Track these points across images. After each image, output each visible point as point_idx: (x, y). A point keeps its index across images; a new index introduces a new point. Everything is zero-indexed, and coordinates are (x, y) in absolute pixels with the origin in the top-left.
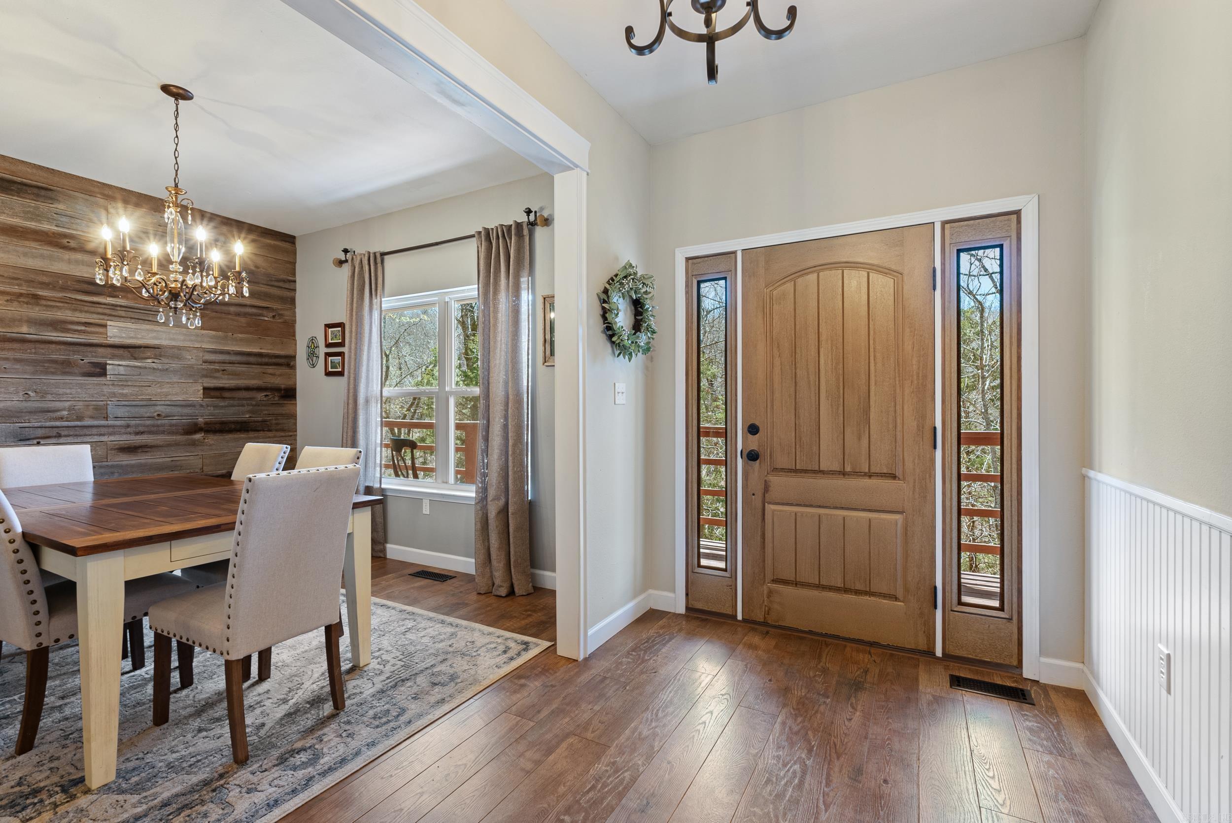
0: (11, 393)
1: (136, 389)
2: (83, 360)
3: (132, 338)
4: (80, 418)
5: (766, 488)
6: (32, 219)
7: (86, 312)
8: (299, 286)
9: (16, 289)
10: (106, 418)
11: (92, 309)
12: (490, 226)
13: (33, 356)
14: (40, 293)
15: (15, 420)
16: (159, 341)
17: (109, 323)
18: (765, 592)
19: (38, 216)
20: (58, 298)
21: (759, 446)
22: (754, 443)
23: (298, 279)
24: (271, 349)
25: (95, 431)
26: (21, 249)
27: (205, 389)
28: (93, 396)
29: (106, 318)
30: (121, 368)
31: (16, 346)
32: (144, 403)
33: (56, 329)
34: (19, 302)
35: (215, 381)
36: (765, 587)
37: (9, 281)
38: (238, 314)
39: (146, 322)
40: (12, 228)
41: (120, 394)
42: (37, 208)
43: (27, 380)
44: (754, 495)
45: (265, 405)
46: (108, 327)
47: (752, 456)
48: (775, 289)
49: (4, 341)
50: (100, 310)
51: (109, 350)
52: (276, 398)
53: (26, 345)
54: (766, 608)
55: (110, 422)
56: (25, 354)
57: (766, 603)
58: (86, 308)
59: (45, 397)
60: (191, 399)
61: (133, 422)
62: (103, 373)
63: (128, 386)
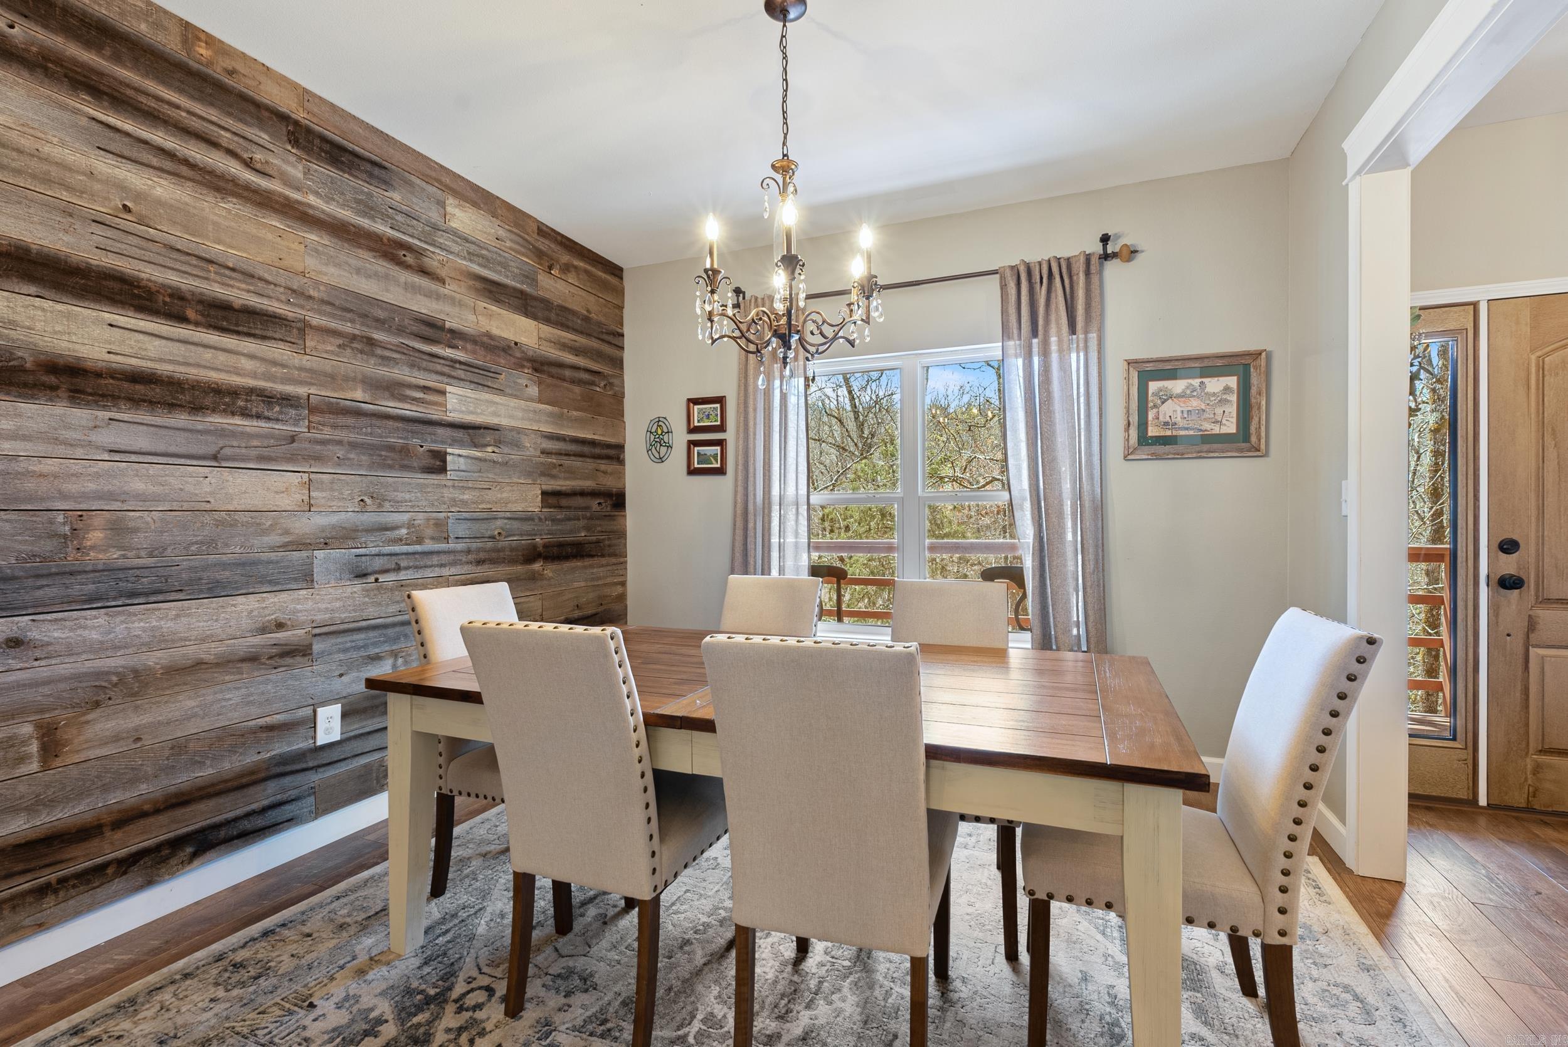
0: (346, 499)
1: (476, 493)
2: (422, 446)
3: (472, 413)
4: (420, 541)
5: (1532, 625)
6: (364, 214)
7: (425, 369)
8: (627, 342)
9: (348, 328)
10: (447, 539)
11: (431, 366)
12: (1033, 257)
13: (369, 439)
14: (375, 336)
15: (350, 543)
16: (499, 419)
17: (449, 388)
18: (1529, 767)
19: (372, 209)
20: (394, 345)
21: (1519, 568)
22: (1509, 565)
23: (626, 330)
24: (603, 435)
25: (435, 560)
26: (353, 262)
27: (544, 493)
28: (433, 505)
29: (446, 380)
30: (462, 460)
31: (350, 421)
32: (485, 515)
33: (394, 397)
34: (353, 349)
35: (552, 482)
36: (1528, 760)
37: (340, 313)
38: (573, 381)
39: (486, 388)
40: (343, 225)
41: (460, 501)
42: (370, 195)
43: (364, 478)
44: (1509, 635)
45: (598, 519)
46: (448, 395)
47: (1508, 583)
48: (1548, 354)
49: (337, 414)
50: (439, 368)
51: (448, 432)
52: (609, 509)
53: (364, 421)
54: (1531, 789)
55: (451, 546)
56: (360, 434)
57: (1530, 782)
58: (424, 364)
59: (383, 507)
60: (530, 509)
61: (474, 545)
62: (443, 469)
63: (469, 488)
